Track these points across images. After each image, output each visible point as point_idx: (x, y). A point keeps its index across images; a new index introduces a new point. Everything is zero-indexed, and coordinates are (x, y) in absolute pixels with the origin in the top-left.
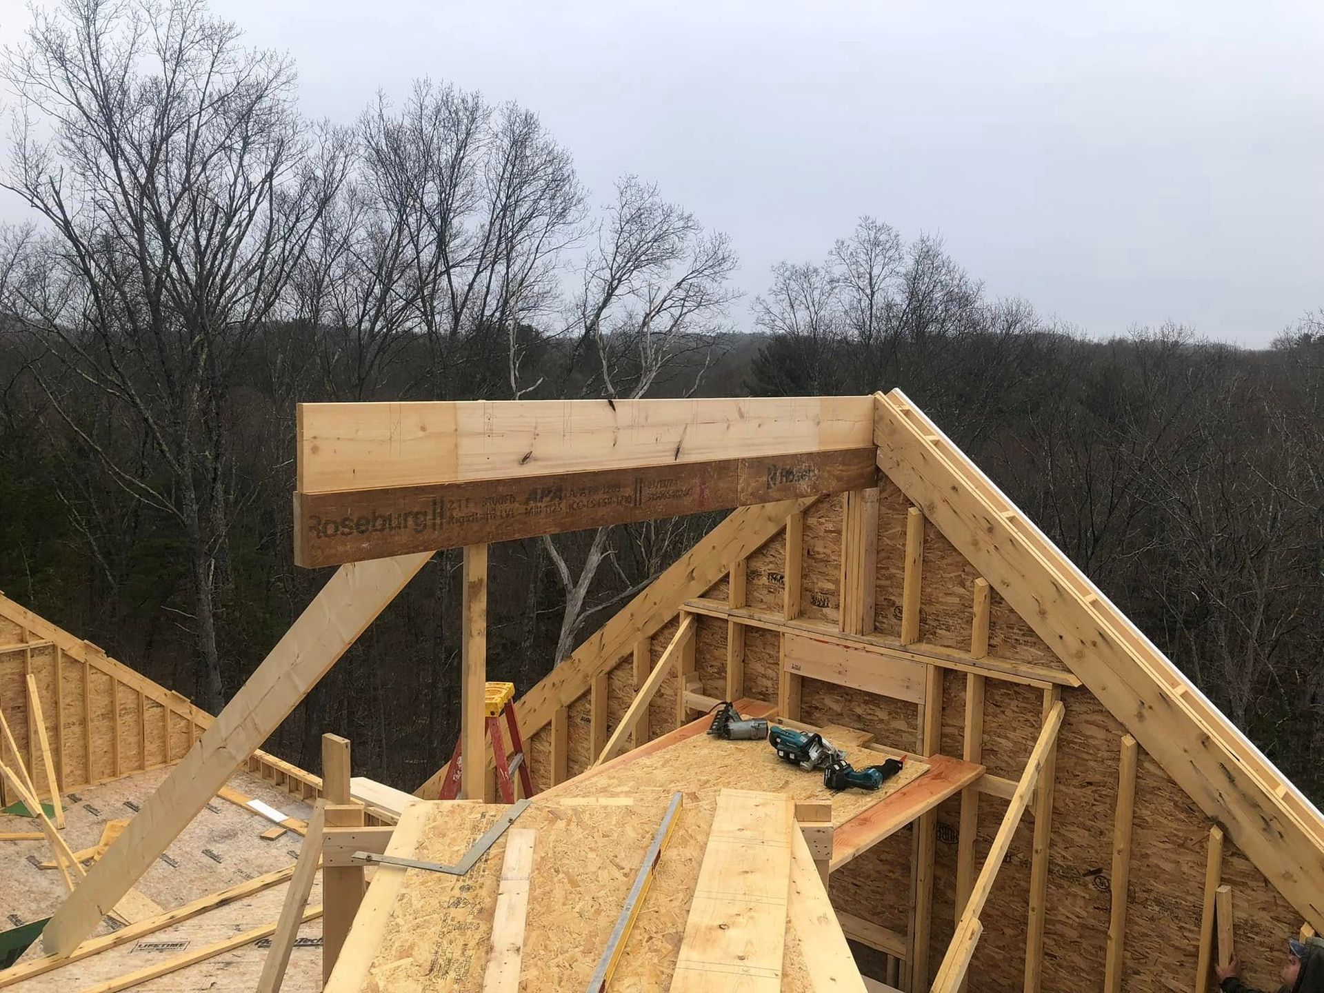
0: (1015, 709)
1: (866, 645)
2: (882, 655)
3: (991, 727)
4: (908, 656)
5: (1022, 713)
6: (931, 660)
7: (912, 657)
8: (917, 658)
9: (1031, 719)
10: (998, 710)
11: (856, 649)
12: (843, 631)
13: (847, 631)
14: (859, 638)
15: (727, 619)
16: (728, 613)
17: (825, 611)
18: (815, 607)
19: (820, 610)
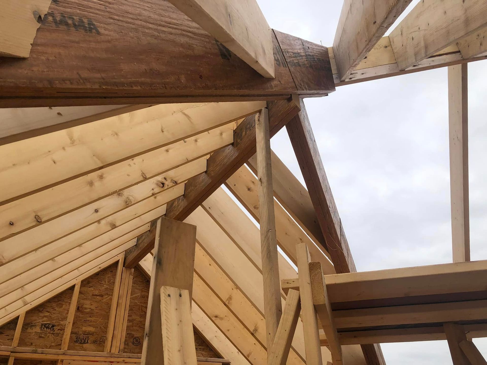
1: (125, 359)
11: (118, 362)
12: (110, 352)
13: (113, 351)
14: (121, 355)
15: (9, 356)
16: (12, 350)
17: (85, 345)
18: (77, 344)
19: (81, 345)
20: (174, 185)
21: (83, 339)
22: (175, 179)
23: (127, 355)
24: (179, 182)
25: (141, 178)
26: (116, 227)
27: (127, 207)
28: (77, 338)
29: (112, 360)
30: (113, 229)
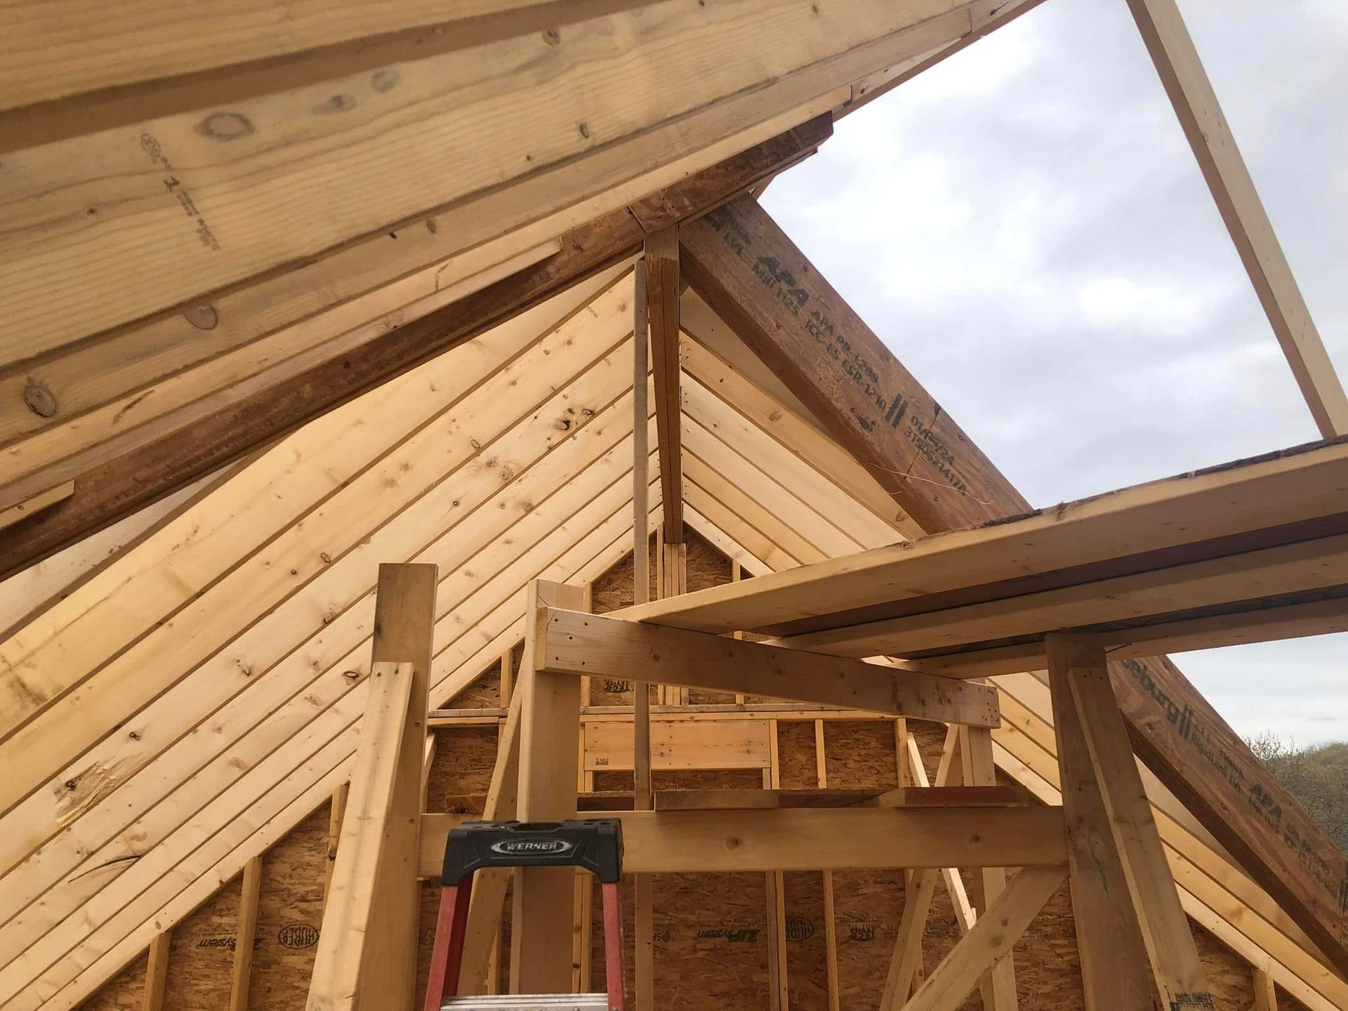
0: (857, 758)
1: (694, 715)
2: (715, 721)
3: (834, 785)
4: (746, 715)
5: (865, 761)
6: (773, 715)
7: (751, 715)
8: (757, 715)
9: (876, 765)
10: (839, 764)
11: (682, 721)
12: (664, 704)
13: (669, 702)
14: (684, 708)
15: (498, 723)
16: (500, 714)
17: (623, 695)
18: (610, 694)
19: (617, 694)
20: (588, 418)
21: (618, 684)
22: (590, 407)
23: (696, 708)
24: (597, 410)
25: (473, 451)
26: (533, 508)
27: (507, 485)
28: (607, 684)
29: (670, 717)
30: (528, 512)
